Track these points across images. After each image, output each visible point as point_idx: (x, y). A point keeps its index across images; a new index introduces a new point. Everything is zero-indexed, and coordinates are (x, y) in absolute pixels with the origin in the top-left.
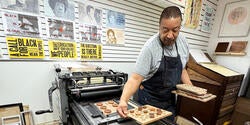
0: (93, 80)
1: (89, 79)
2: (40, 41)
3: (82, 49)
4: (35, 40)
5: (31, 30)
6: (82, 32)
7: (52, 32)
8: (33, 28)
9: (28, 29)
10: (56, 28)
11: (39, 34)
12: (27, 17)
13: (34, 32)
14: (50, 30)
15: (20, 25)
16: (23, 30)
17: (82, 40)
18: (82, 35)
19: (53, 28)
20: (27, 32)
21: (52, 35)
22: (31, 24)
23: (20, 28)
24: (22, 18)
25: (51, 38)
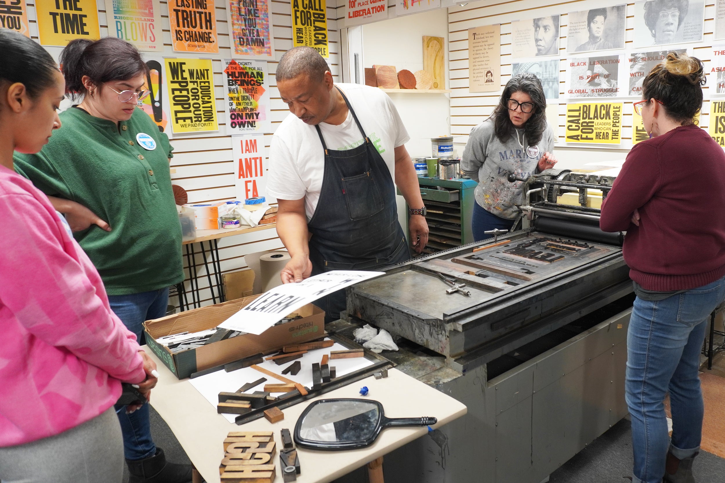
2: (618, 107)
3: (717, 117)
4: (610, 105)
5: (605, 84)
6: (719, 70)
7: (634, 83)
8: (608, 81)
9: (599, 84)
10: (643, 73)
11: (616, 90)
12: (602, 61)
13: (609, 88)
14: (631, 80)
15: (588, 78)
16: (592, 88)
17: (718, 91)
18: (719, 77)
19: (638, 73)
20: (597, 90)
21: (634, 89)
22: (606, 73)
23: (588, 84)
24: (594, 64)
25: (630, 96)
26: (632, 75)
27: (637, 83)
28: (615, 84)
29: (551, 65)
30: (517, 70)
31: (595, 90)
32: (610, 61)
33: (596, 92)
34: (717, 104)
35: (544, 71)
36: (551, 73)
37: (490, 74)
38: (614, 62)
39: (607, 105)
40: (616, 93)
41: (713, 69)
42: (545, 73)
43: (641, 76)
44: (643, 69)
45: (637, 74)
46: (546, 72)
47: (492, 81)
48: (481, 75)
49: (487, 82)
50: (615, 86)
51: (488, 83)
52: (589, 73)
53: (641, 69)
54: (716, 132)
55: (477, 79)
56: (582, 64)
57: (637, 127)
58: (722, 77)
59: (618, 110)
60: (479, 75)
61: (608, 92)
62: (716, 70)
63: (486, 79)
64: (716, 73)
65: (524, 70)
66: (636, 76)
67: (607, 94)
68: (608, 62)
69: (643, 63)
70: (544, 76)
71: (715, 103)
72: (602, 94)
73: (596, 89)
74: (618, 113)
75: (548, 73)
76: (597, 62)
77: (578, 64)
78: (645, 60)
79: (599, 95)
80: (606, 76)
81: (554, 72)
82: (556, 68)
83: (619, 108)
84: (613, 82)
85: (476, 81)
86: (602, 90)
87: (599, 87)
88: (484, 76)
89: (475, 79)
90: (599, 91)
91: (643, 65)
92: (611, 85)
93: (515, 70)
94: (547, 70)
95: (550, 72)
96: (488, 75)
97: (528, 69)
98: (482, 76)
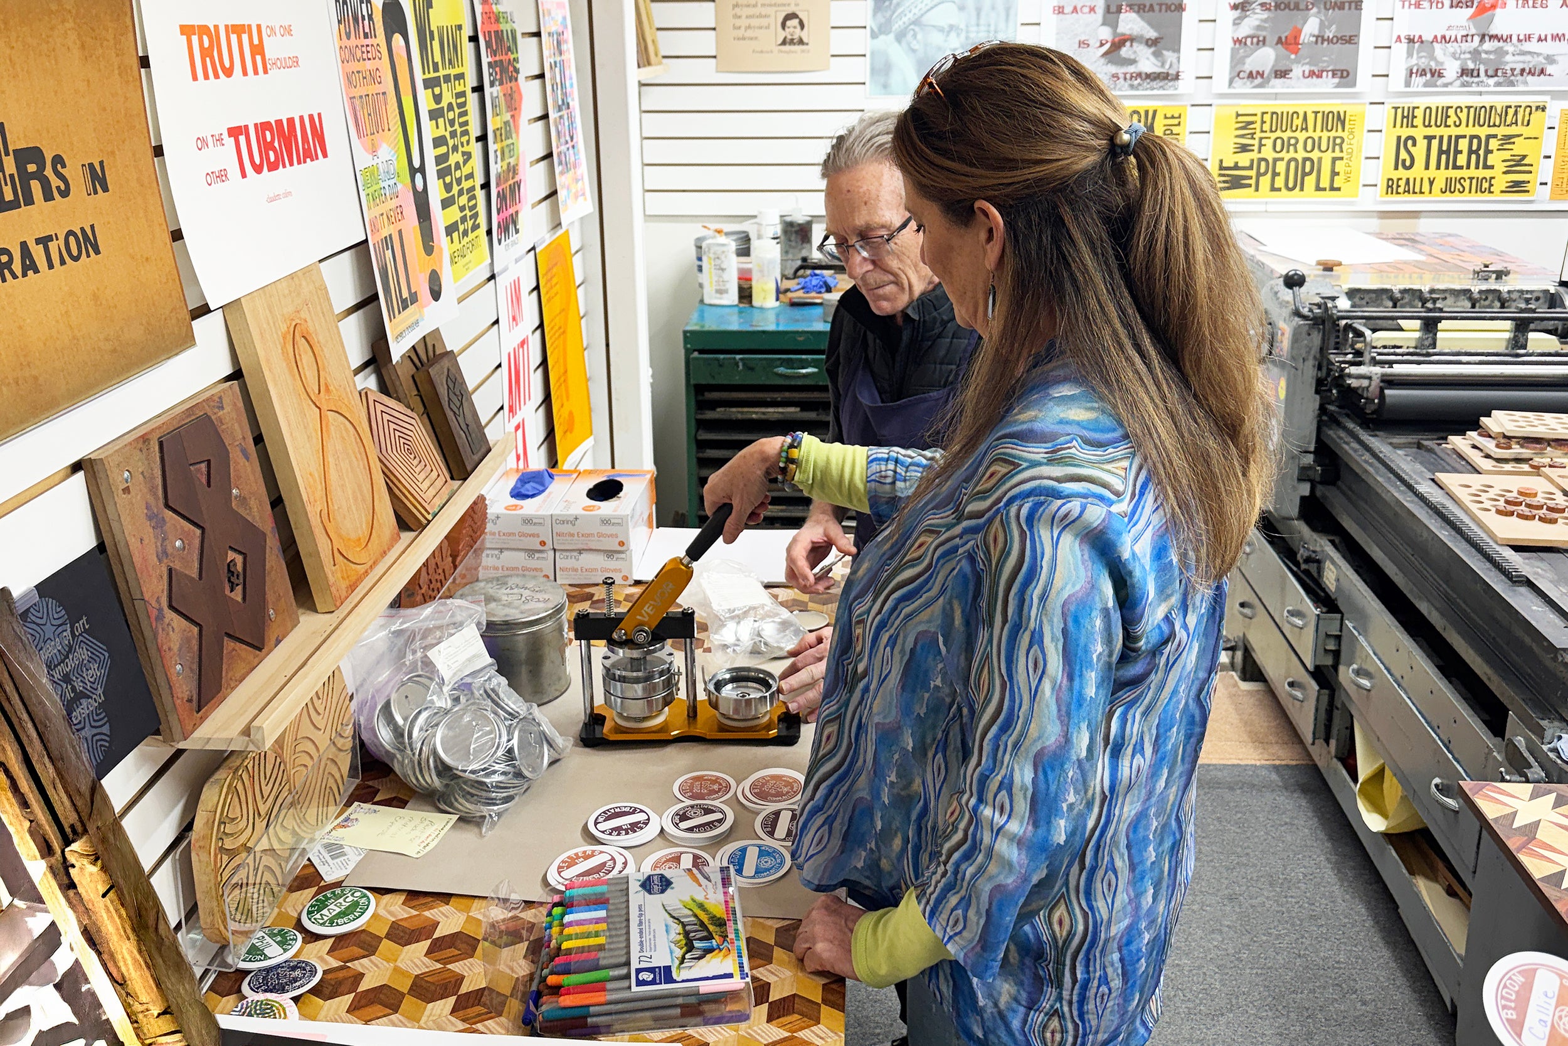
0: (1450, 335)
1: (1430, 326)
2: (1176, 115)
3: (1399, 138)
4: (1155, 112)
5: (1147, 62)
6: (1411, 40)
7: (1242, 61)
8: (1157, 54)
9: (1133, 62)
10: (1264, 38)
11: (1177, 77)
12: (1139, 6)
13: (1158, 70)
14: (1234, 52)
15: (1102, 45)
16: (1113, 69)
17: (1408, 84)
18: (1410, 54)
19: (1252, 37)
20: (1128, 76)
21: (1242, 75)
22: (1152, 34)
23: (1103, 60)
24: (1119, 10)
25: (1232, 91)
26: (1237, 41)
27: (1248, 61)
28: (1175, 61)
29: (993, 8)
30: (888, 14)
31: (1121, 76)
32: (1161, 5)
33: (1125, 79)
34: (1400, 111)
35: (973, 21)
36: (992, 28)
37: (795, 22)
38: (1173, 7)
39: (1147, 112)
40: (1176, 83)
41: (1399, 37)
42: (974, 29)
43: (1258, 43)
44: (1264, 29)
45: (1249, 41)
46: (978, 25)
47: (801, 42)
48: (764, 22)
49: (784, 43)
50: (1175, 66)
51: (787, 48)
52: (1106, 33)
53: (1258, 28)
54: (1396, 168)
55: (749, 33)
56: (1086, 10)
57: (1221, 161)
58: (1415, 56)
59: (1176, 121)
60: (755, 22)
61: (1155, 79)
62: (1403, 40)
63: (782, 35)
64: (1404, 46)
65: (910, 15)
66: (1245, 44)
67: (1154, 84)
68: (1156, 8)
69: (1265, 15)
70: (972, 35)
71: (1396, 108)
72: (1139, 84)
73: (1125, 74)
74: (1175, 130)
75: (982, 28)
76: (1127, 6)
77: (1075, 10)
78: (1269, 9)
79: (1132, 87)
80: (1152, 43)
81: (1002, 25)
82: (1008, 16)
83: (1179, 117)
84: (1169, 56)
85: (744, 39)
86: (1139, 75)
87: (1131, 69)
88: (772, 27)
89: (740, 33)
90: (1132, 77)
91: (1265, 21)
92: (1163, 65)
93: (879, 15)
94: (982, 22)
95: (989, 25)
96: (789, 23)
97: (922, 15)
98: (768, 27)
